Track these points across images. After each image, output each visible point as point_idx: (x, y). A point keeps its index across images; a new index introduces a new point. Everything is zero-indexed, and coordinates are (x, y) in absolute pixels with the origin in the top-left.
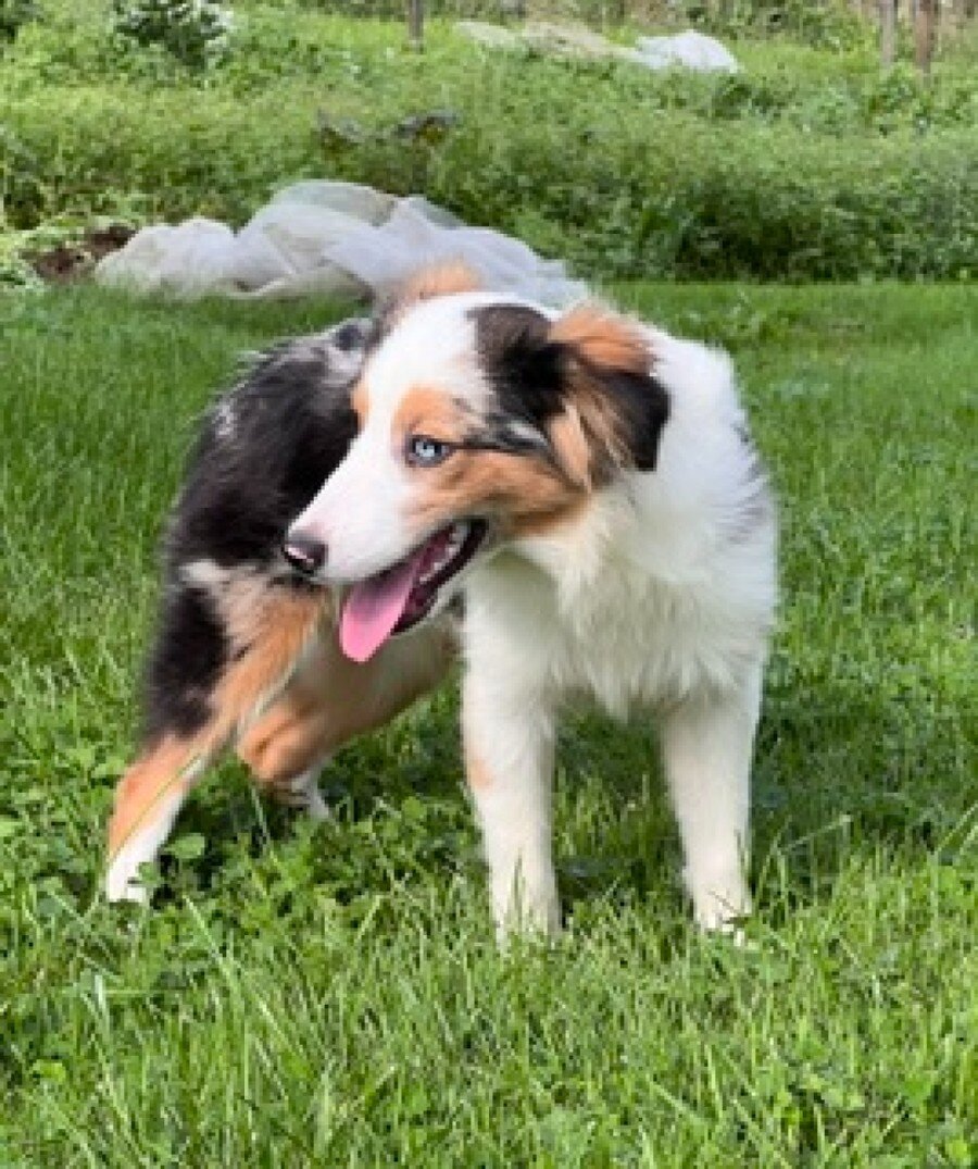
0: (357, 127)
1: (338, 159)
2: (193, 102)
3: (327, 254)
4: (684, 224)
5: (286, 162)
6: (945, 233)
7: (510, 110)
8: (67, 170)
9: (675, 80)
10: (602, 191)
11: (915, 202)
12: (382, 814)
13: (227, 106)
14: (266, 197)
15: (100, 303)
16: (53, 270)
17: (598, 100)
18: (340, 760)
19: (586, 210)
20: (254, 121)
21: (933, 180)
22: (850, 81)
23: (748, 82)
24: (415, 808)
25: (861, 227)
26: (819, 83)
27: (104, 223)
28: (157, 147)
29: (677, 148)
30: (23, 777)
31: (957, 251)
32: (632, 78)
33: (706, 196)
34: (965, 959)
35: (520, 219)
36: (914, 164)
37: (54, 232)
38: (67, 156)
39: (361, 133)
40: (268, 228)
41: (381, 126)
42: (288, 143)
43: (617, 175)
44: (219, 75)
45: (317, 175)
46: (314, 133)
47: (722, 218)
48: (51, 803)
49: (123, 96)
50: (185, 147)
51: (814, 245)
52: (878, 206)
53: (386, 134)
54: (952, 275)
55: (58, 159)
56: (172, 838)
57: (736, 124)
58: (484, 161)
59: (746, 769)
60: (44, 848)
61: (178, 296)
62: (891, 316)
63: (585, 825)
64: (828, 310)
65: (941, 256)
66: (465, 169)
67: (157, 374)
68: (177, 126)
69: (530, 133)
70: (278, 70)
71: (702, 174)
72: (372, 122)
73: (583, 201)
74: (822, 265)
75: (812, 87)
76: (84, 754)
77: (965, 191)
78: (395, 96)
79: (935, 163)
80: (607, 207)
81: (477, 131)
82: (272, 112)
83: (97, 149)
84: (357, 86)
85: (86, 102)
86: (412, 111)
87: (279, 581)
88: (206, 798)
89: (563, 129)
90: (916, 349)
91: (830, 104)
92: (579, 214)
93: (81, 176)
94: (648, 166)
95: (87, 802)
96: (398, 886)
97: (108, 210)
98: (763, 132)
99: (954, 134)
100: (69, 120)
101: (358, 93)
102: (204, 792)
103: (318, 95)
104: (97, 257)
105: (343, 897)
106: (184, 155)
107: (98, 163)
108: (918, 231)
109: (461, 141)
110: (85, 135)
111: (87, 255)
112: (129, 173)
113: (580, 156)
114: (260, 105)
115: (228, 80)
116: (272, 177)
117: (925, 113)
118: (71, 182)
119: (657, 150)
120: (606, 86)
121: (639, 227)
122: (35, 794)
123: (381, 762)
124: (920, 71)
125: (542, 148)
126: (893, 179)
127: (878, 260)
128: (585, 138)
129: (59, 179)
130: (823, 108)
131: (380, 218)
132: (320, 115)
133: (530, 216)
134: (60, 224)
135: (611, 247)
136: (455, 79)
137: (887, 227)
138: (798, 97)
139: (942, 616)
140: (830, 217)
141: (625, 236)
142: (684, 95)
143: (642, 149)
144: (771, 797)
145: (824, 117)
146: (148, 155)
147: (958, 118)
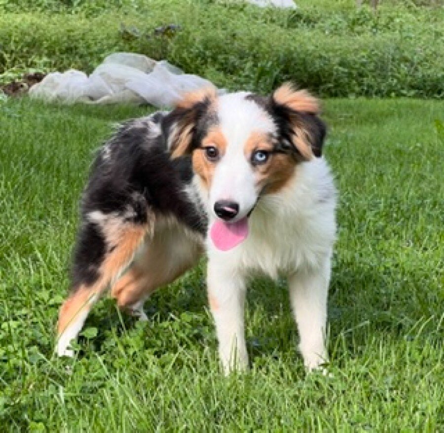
0: (138, 31)
1: (130, 44)
2: (68, 20)
3: (127, 85)
4: (275, 73)
5: (108, 44)
6: (385, 78)
7: (202, 23)
8: (16, 48)
9: (270, 12)
10: (241, 58)
11: (373, 64)
12: (172, 319)
13: (83, 21)
14: (100, 60)
15: (31, 105)
16: (10, 92)
17: (238, 20)
18: (152, 297)
19: (234, 67)
20: (94, 28)
21: (380, 54)
22: (343, 13)
23: (301, 13)
24: (186, 317)
25: (350, 75)
26: (331, 13)
27: (32, 71)
28: (53, 38)
29: (273, 40)
30: (19, 304)
31: (390, 85)
32: (253, 11)
33: (285, 60)
34: (421, 381)
35: (207, 71)
36: (372, 48)
37: (11, 75)
38: (15, 42)
39: (139, 33)
40: (102, 74)
41: (148, 30)
42: (109, 37)
43: (247, 51)
44: (79, 9)
45: (121, 50)
46: (120, 33)
47: (291, 71)
48: (31, 314)
49: (40, 17)
50: (65, 39)
51: (330, 82)
52: (357, 66)
53: (150, 33)
54: (388, 95)
55: (12, 43)
56: (83, 329)
57: (297, 30)
58: (191, 45)
59: (325, 301)
60: (30, 333)
61: (64, 102)
62: (364, 112)
63: (258, 324)
64: (337, 110)
65: (383, 87)
66: (184, 48)
67: (60, 135)
68: (62, 30)
69: (211, 33)
70: (104, 7)
71: (283, 51)
72: (144, 28)
73: (233, 63)
74: (333, 91)
75: (327, 15)
76: (44, 294)
77: (393, 60)
78: (152, 17)
79: (381, 47)
80: (243, 66)
81: (189, 33)
82: (102, 24)
83: (28, 39)
84: (137, 13)
85: (23, 20)
86: (161, 24)
87: (128, 219)
88: (97, 313)
89: (224, 32)
90: (375, 127)
91: (336, 22)
92: (232, 69)
93: (21, 50)
94: (261, 48)
95: (48, 315)
96: (181, 349)
97: (33, 66)
98: (308, 34)
99: (388, 35)
100: (16, 27)
101: (137, 16)
102: (96, 310)
103: (121, 17)
104: (30, 86)
105: (158, 354)
106: (65, 42)
107: (28, 45)
108: (374, 77)
109: (182, 36)
110: (24, 33)
111: (25, 85)
112: (42, 49)
113: (232, 44)
114: (96, 21)
115: (82, 10)
116: (102, 51)
117: (375, 26)
118: (17, 53)
119: (264, 41)
120: (242, 14)
121: (257, 75)
122: (24, 311)
123: (170, 298)
124: (373, 9)
125: (216, 40)
126: (363, 54)
127: (357, 89)
128: (234, 36)
129: (12, 52)
130: (333, 24)
131: (149, 70)
132: (123, 25)
133: (211, 69)
134: (13, 72)
135: (245, 83)
136: (178, 11)
137: (361, 75)
138: (322, 19)
139: (401, 238)
140: (337, 70)
141: (251, 78)
142: (275, 18)
143: (258, 41)
144: (335, 313)
145: (333, 28)
146: (49, 42)
147: (389, 29)
